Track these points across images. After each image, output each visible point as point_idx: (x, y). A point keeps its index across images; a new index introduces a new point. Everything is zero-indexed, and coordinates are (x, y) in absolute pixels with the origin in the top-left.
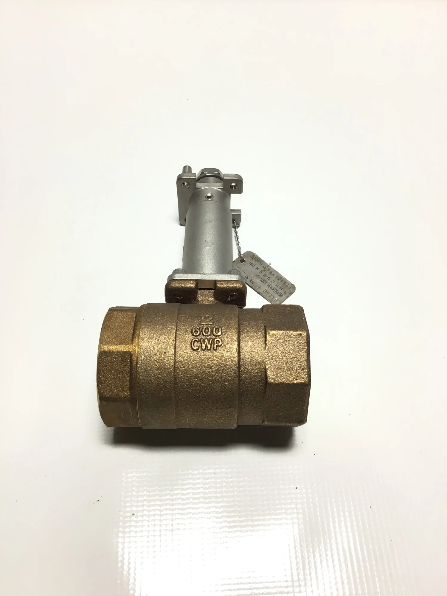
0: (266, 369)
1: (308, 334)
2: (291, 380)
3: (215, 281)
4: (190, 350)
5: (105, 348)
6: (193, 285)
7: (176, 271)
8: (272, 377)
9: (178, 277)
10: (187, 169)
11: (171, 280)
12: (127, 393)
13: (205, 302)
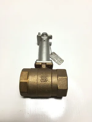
0: (58, 86)
1: (67, 78)
2: (63, 88)
3: (46, 63)
4: (40, 82)
5: (21, 81)
6: (41, 64)
7: (37, 60)
8: (59, 88)
9: (37, 62)
10: (39, 33)
11: (36, 62)
12: (26, 91)
13: (44, 67)
